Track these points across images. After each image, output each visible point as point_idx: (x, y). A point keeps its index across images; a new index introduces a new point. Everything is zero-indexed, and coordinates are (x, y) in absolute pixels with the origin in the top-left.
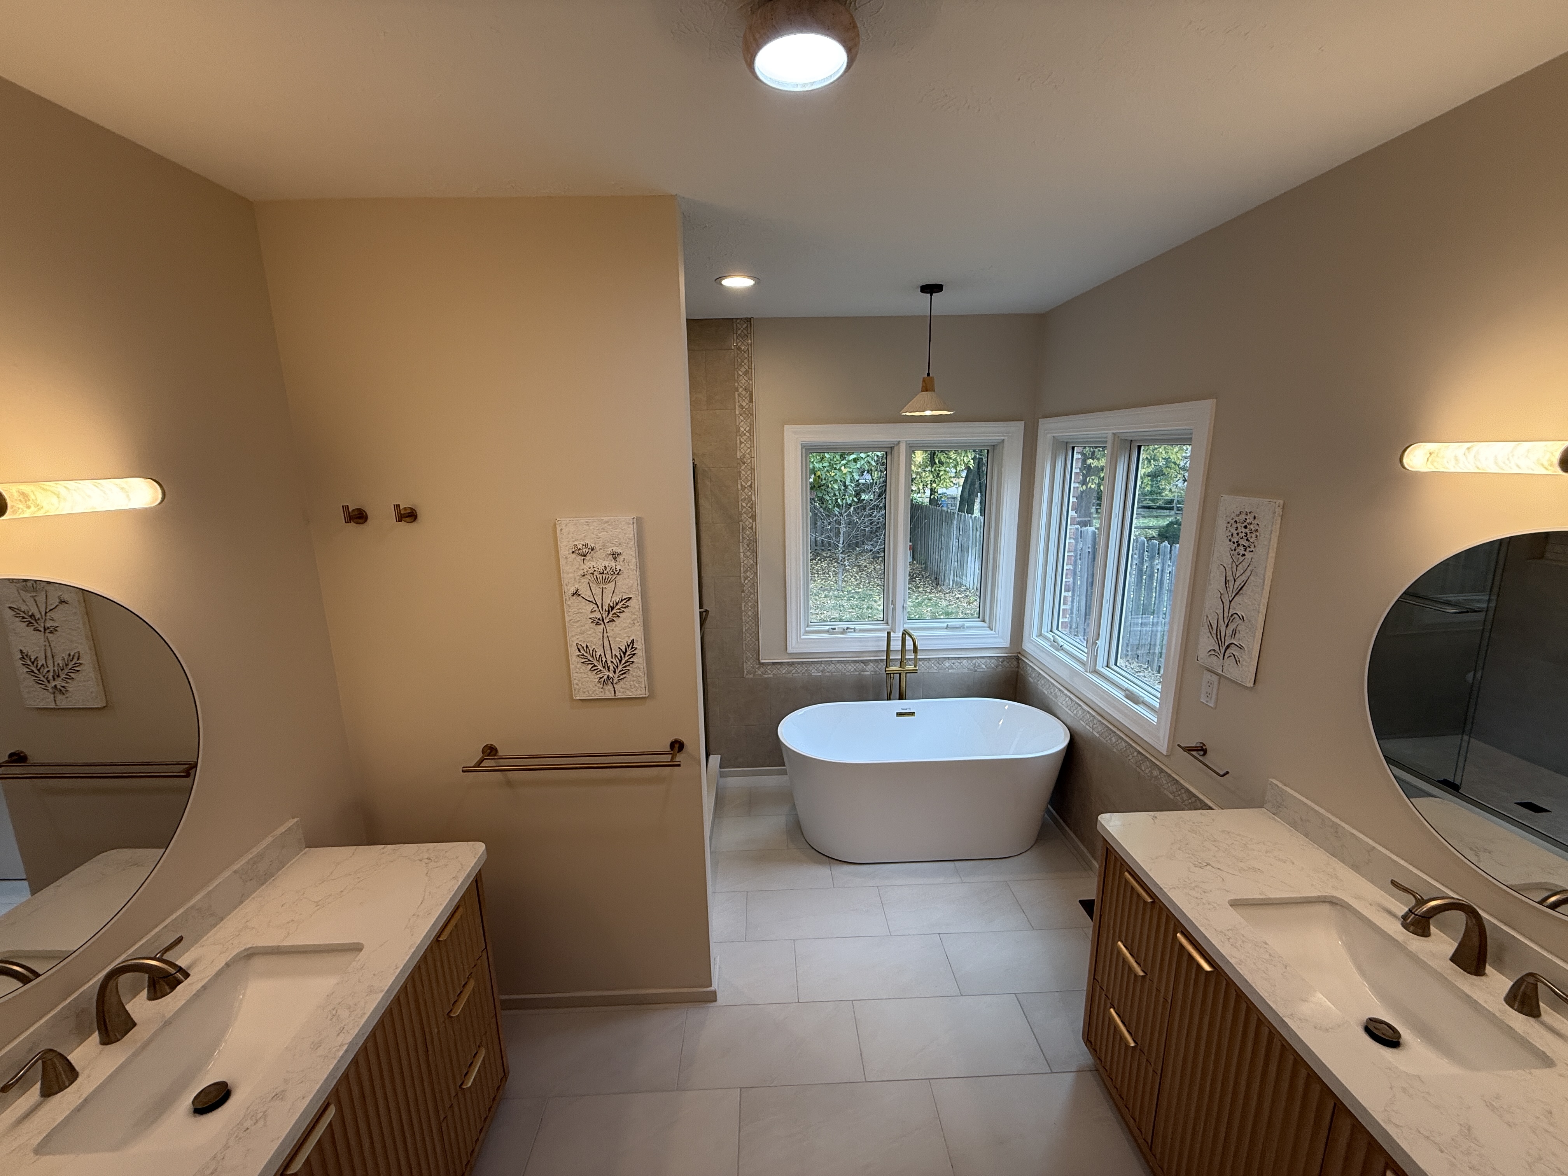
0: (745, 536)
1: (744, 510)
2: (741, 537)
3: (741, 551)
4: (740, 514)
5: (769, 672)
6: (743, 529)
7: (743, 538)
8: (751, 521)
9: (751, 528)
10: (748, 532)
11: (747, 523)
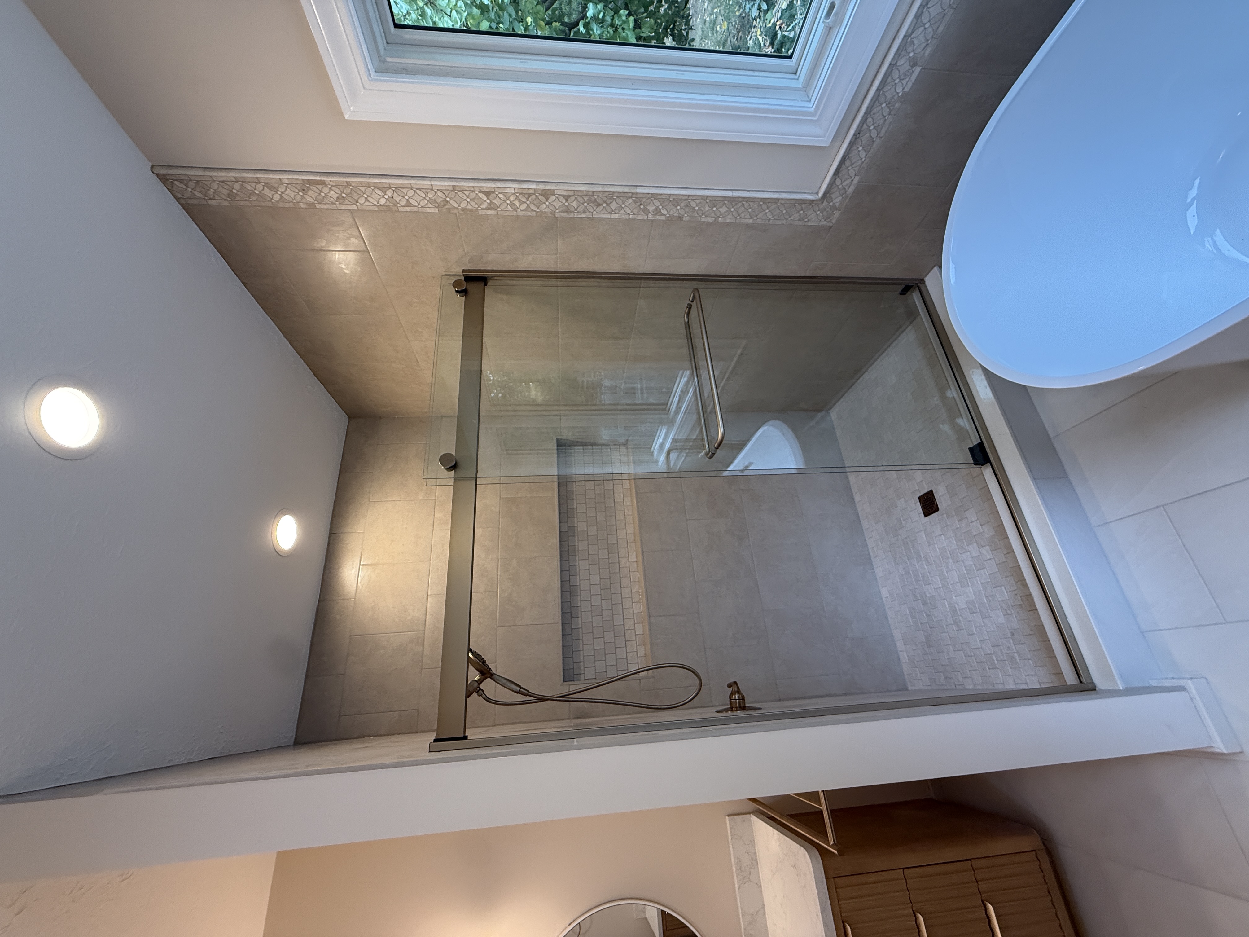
0: (581, 209)
1: (533, 207)
2: (583, 216)
3: (608, 216)
4: (541, 214)
5: (847, 182)
6: (568, 210)
7: (584, 212)
8: (554, 197)
9: (567, 198)
10: (575, 204)
11: (557, 204)
